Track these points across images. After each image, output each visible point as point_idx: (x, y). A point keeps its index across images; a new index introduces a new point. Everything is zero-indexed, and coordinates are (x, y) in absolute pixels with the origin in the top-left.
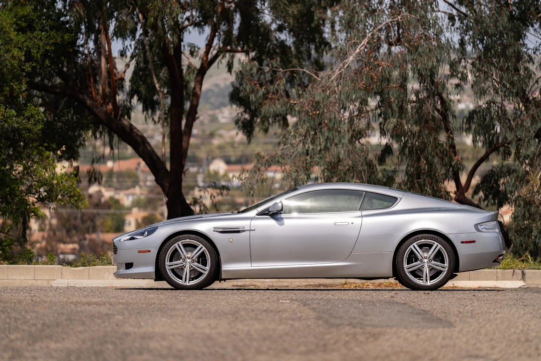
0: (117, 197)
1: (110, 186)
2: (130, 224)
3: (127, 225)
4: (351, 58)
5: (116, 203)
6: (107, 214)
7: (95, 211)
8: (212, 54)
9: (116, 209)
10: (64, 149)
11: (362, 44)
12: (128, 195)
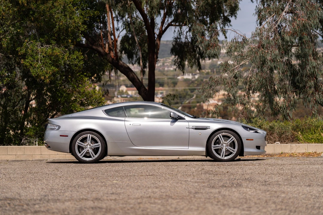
8: (164, 27)
10: (96, 76)
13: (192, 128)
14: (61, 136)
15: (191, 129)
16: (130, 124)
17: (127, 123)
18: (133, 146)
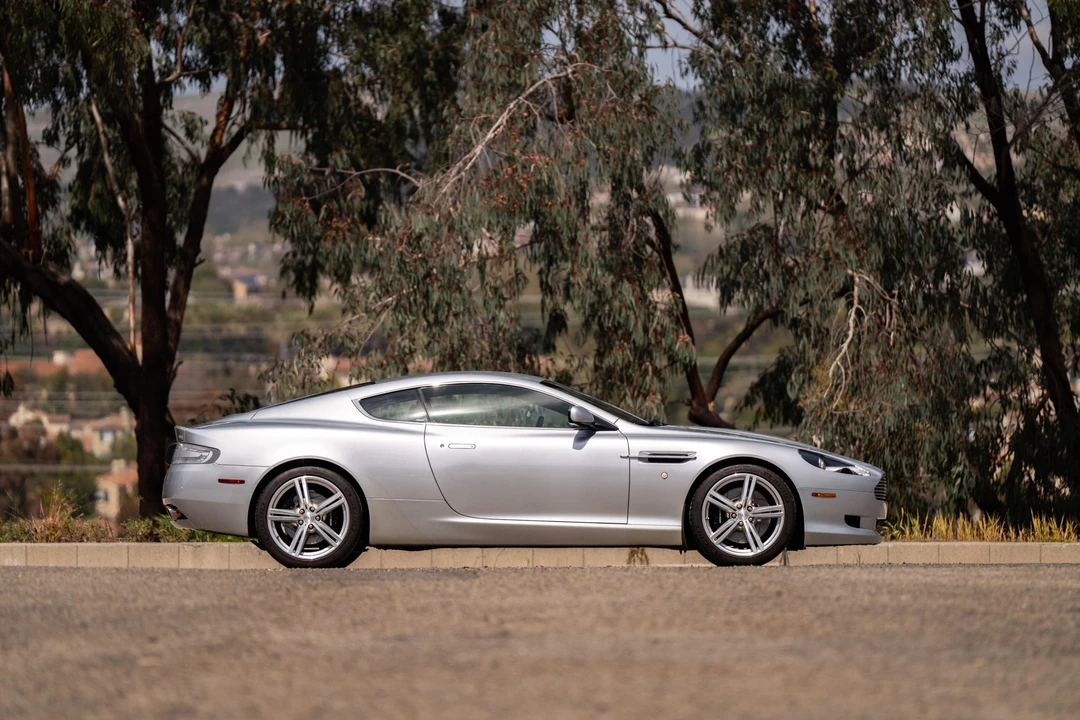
0: (75, 434)
1: (60, 410)
2: (106, 499)
3: (101, 500)
4: (478, 150)
5: (73, 448)
6: (55, 475)
7: (24, 468)
8: (229, 132)
9: (75, 462)
11: (497, 124)
12: (102, 431)
13: (640, 459)
14: (221, 481)
15: (636, 461)
16: (442, 446)
17: (433, 443)
18: (452, 516)
